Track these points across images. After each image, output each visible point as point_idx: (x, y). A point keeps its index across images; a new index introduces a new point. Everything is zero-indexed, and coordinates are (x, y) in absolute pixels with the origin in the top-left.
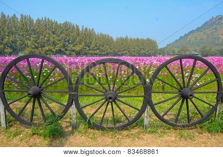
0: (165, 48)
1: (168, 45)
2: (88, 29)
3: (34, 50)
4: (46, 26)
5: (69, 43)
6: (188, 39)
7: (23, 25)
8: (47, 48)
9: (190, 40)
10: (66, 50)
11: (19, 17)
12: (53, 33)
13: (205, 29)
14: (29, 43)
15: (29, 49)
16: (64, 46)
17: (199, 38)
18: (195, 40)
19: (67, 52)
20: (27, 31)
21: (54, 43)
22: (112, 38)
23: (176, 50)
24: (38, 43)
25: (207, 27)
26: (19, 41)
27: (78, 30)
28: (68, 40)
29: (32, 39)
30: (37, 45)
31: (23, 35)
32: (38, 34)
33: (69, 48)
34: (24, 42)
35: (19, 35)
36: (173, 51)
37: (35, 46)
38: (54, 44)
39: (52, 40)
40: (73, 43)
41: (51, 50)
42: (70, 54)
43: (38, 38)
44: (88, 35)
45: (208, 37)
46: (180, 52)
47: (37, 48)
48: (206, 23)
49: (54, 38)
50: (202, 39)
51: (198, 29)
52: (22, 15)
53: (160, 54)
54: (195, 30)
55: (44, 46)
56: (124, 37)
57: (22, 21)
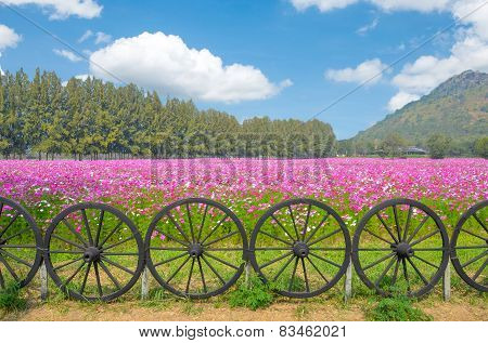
0: (351, 139)
3: (59, 144)
4: (89, 91)
5: (139, 129)
6: (403, 120)
7: (40, 89)
8: (89, 140)
9: (407, 121)
10: (131, 143)
12: (104, 106)
13: (439, 98)
14: (51, 128)
15: (49, 141)
16: (127, 134)
17: (425, 118)
18: (419, 121)
19: (135, 148)
20: (48, 102)
21: (104, 127)
23: (377, 142)
24: (70, 129)
25: (443, 94)
26: (28, 124)
28: (137, 122)
29: (56, 120)
30: (67, 133)
31: (37, 110)
32: (71, 109)
33: (138, 140)
34: (38, 125)
35: (29, 110)
36: (369, 145)
37: (63, 134)
38: (105, 129)
39: (99, 121)
40: (146, 127)
41: (97, 144)
42: (140, 153)
43: (71, 118)
45: (446, 115)
46: (383, 148)
47: (67, 138)
48: (441, 85)
49: (104, 117)
50: (431, 120)
53: (340, 152)
55: (81, 135)
57: (37, 81)
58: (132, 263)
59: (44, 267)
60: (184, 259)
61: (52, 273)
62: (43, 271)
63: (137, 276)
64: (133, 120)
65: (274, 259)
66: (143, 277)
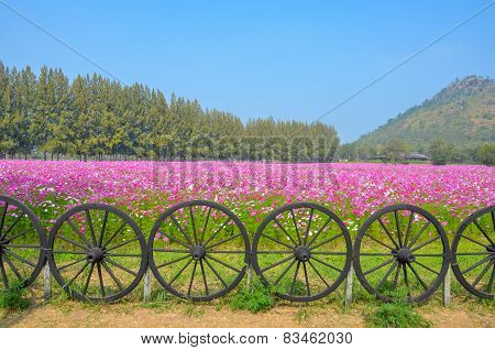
0: (354, 144)
1: (362, 137)
2: (186, 100)
3: (64, 145)
5: (144, 131)
6: (406, 126)
7: (46, 89)
8: (94, 140)
9: (409, 127)
10: (136, 144)
11: (38, 74)
12: (110, 108)
13: (442, 104)
14: (56, 129)
15: (54, 141)
16: (131, 136)
17: (428, 124)
18: (422, 127)
19: (139, 150)
20: (54, 103)
21: (109, 128)
22: (238, 121)
23: (379, 148)
24: (75, 129)
25: (445, 101)
26: (34, 125)
27: (163, 102)
28: (142, 124)
29: (62, 120)
30: (72, 133)
31: (43, 111)
32: (78, 110)
33: (143, 142)
34: (44, 125)
35: (35, 110)
36: (372, 150)
37: (68, 135)
38: (110, 131)
39: (104, 122)
40: (151, 129)
41: (102, 145)
42: (145, 155)
43: (76, 119)
44: (185, 114)
45: (448, 121)
46: (385, 153)
47: (72, 139)
48: (444, 91)
49: (109, 119)
50: (434, 126)
51: (427, 104)
52: (44, 70)
53: (343, 157)
54: (420, 107)
55: (87, 136)
56: (265, 118)
57: (43, 81)
58: (135, 264)
59: (47, 267)
60: (186, 261)
61: (56, 272)
62: (46, 271)
63: (139, 277)
64: (138, 122)
65: (276, 263)
66: (145, 278)
